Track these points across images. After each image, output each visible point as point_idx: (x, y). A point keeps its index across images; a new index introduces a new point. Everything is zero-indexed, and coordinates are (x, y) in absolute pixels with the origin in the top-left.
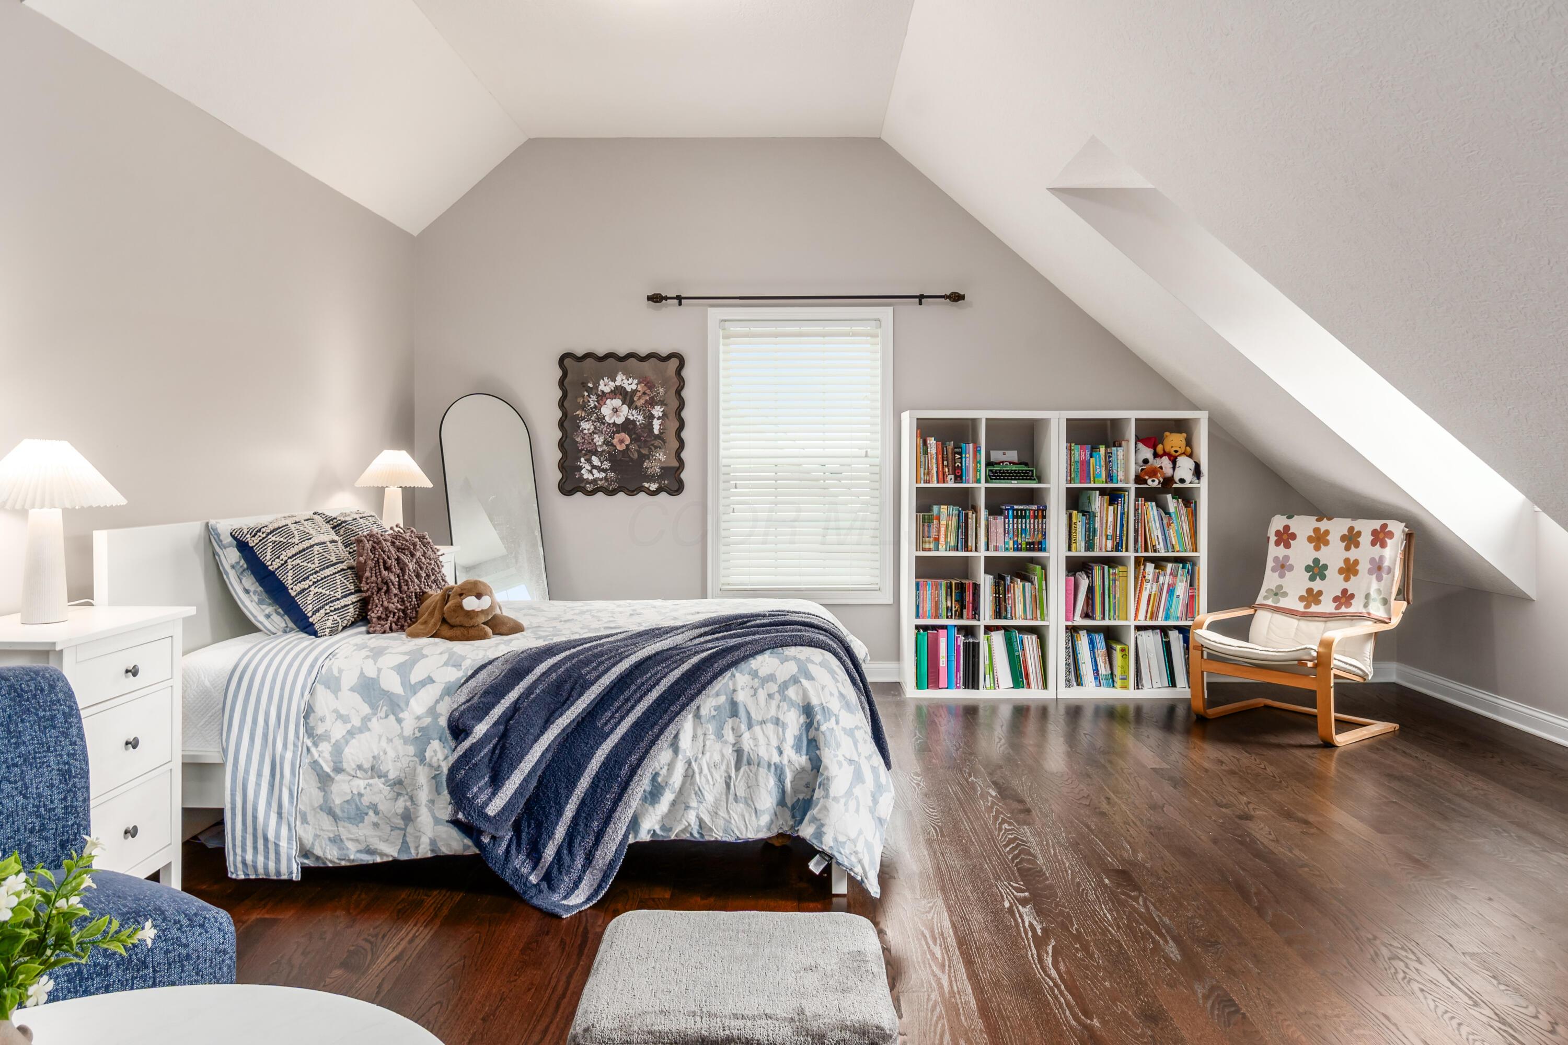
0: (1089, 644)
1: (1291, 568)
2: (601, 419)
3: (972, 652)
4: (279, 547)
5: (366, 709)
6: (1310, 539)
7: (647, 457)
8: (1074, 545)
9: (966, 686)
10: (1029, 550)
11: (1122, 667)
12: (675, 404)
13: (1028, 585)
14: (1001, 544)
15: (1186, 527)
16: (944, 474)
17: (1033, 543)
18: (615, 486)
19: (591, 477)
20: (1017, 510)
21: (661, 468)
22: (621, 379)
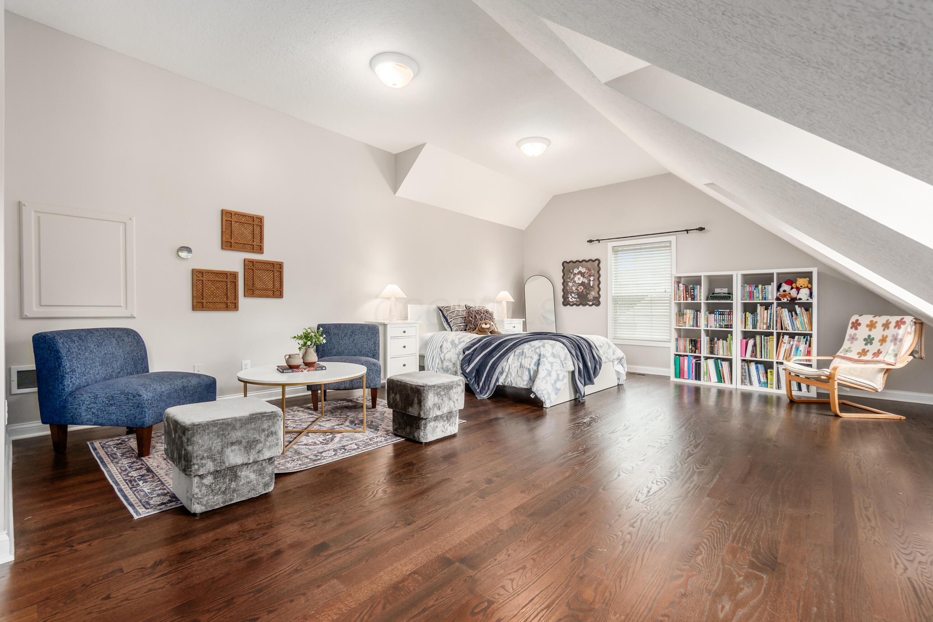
0: (756, 368)
1: (857, 339)
2: (575, 282)
3: (698, 366)
4: (447, 311)
5: (451, 347)
6: (868, 326)
7: (589, 294)
8: (747, 326)
9: (696, 379)
10: (726, 328)
11: (771, 379)
12: (597, 276)
13: (725, 342)
14: (713, 325)
15: (806, 320)
16: (686, 297)
17: (728, 325)
18: (579, 303)
19: (572, 301)
20: (720, 312)
21: (593, 297)
22: (581, 269)
